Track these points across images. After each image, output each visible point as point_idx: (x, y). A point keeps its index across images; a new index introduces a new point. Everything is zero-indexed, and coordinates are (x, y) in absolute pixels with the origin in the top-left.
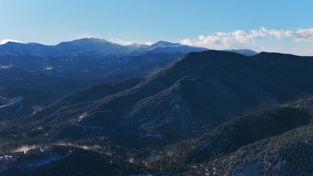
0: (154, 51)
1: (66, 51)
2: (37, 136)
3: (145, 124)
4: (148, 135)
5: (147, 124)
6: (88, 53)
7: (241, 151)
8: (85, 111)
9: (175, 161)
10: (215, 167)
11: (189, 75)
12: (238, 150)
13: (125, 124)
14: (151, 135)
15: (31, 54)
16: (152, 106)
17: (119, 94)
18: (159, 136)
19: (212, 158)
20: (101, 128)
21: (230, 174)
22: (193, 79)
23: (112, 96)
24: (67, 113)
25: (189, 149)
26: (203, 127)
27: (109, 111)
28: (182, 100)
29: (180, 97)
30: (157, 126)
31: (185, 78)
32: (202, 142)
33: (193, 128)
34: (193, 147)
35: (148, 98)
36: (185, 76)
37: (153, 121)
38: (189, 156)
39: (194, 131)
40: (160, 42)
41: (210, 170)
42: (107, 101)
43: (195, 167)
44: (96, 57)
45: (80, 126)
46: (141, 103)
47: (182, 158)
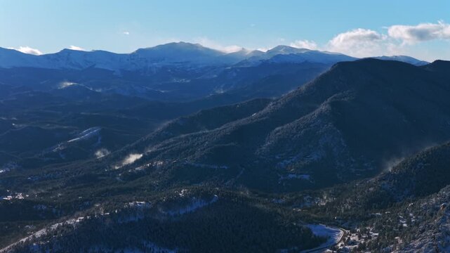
0: (271, 59)
1: (146, 61)
2: (138, 180)
3: (285, 161)
4: (291, 176)
5: (289, 162)
6: (176, 65)
7: (446, 192)
8: (198, 144)
9: (349, 207)
10: (412, 212)
11: (341, 94)
12: (442, 190)
13: (257, 162)
14: (295, 176)
15: (96, 67)
16: (293, 137)
17: (242, 121)
18: (307, 177)
19: (399, 203)
20: (226, 168)
21: (443, 218)
22: (346, 99)
23: (234, 124)
24: (173, 147)
25: (366, 191)
26: (366, 165)
27: (232, 144)
28: (335, 128)
29: (330, 125)
30: (302, 163)
31: (335, 98)
32: (383, 182)
33: (352, 166)
34: (371, 189)
35: (285, 127)
36: (335, 95)
37: (295, 158)
38: (368, 200)
39: (353, 170)
40: (279, 47)
41: (406, 216)
42: (228, 130)
43: (379, 214)
44: (189, 70)
45: (197, 165)
46: (275, 133)
47: (358, 204)
